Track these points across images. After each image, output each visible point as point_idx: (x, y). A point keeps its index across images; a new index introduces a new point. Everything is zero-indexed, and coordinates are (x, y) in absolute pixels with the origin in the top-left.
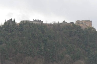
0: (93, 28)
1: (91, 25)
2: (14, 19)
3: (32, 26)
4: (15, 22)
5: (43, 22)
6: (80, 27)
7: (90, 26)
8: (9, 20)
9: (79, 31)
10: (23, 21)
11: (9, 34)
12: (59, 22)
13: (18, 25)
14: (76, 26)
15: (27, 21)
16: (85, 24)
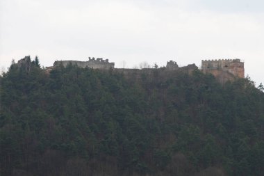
0: (247, 80)
1: (243, 71)
2: (36, 58)
3: (84, 76)
4: (38, 66)
5: (113, 64)
6: (212, 77)
7: (240, 76)
8: (24, 59)
9: (209, 89)
10: (61, 62)
11: (24, 97)
12: (156, 66)
13: (48, 72)
14: (203, 74)
15: (70, 62)
16: (226, 69)
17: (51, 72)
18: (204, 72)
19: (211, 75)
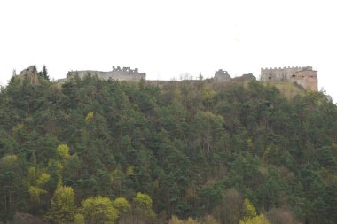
0: (321, 95)
1: (317, 82)
2: (45, 67)
3: (106, 91)
4: (47, 78)
5: (144, 74)
6: (275, 91)
7: (313, 89)
8: (28, 70)
9: (272, 107)
10: (77, 73)
11: (29, 119)
12: (201, 77)
13: (59, 86)
14: (262, 87)
15: (89, 73)
16: (293, 80)
17: (64, 86)
18: (265, 85)
19: (274, 88)
